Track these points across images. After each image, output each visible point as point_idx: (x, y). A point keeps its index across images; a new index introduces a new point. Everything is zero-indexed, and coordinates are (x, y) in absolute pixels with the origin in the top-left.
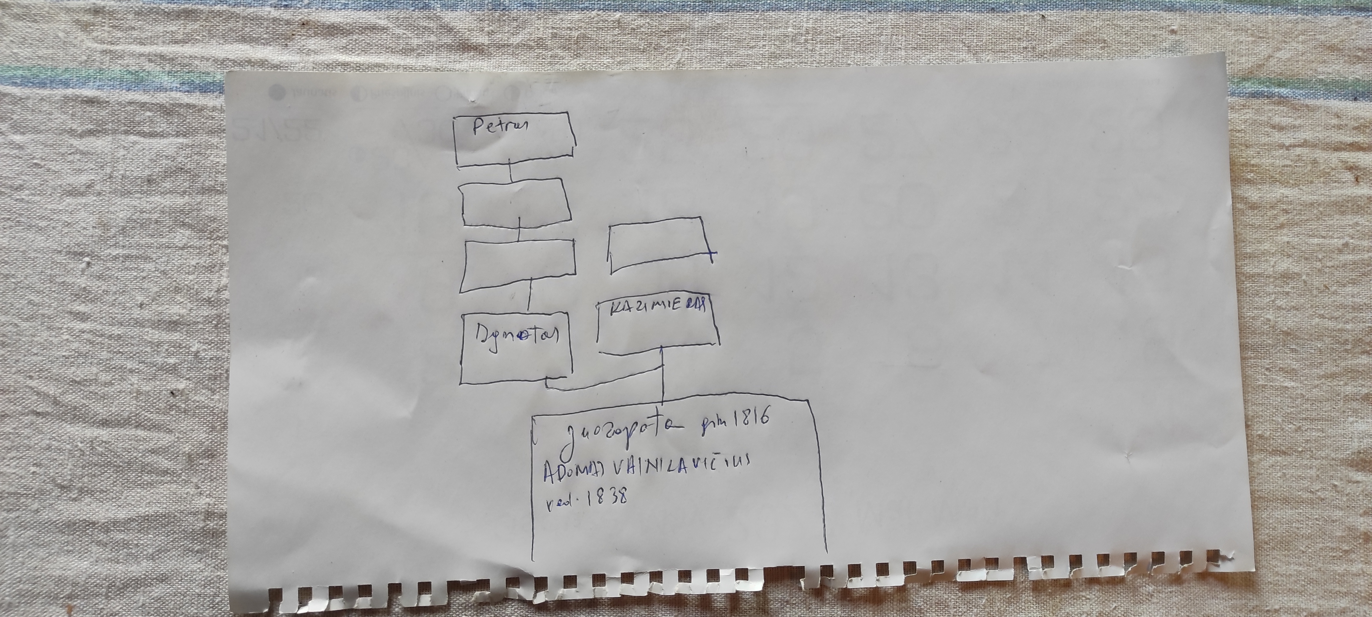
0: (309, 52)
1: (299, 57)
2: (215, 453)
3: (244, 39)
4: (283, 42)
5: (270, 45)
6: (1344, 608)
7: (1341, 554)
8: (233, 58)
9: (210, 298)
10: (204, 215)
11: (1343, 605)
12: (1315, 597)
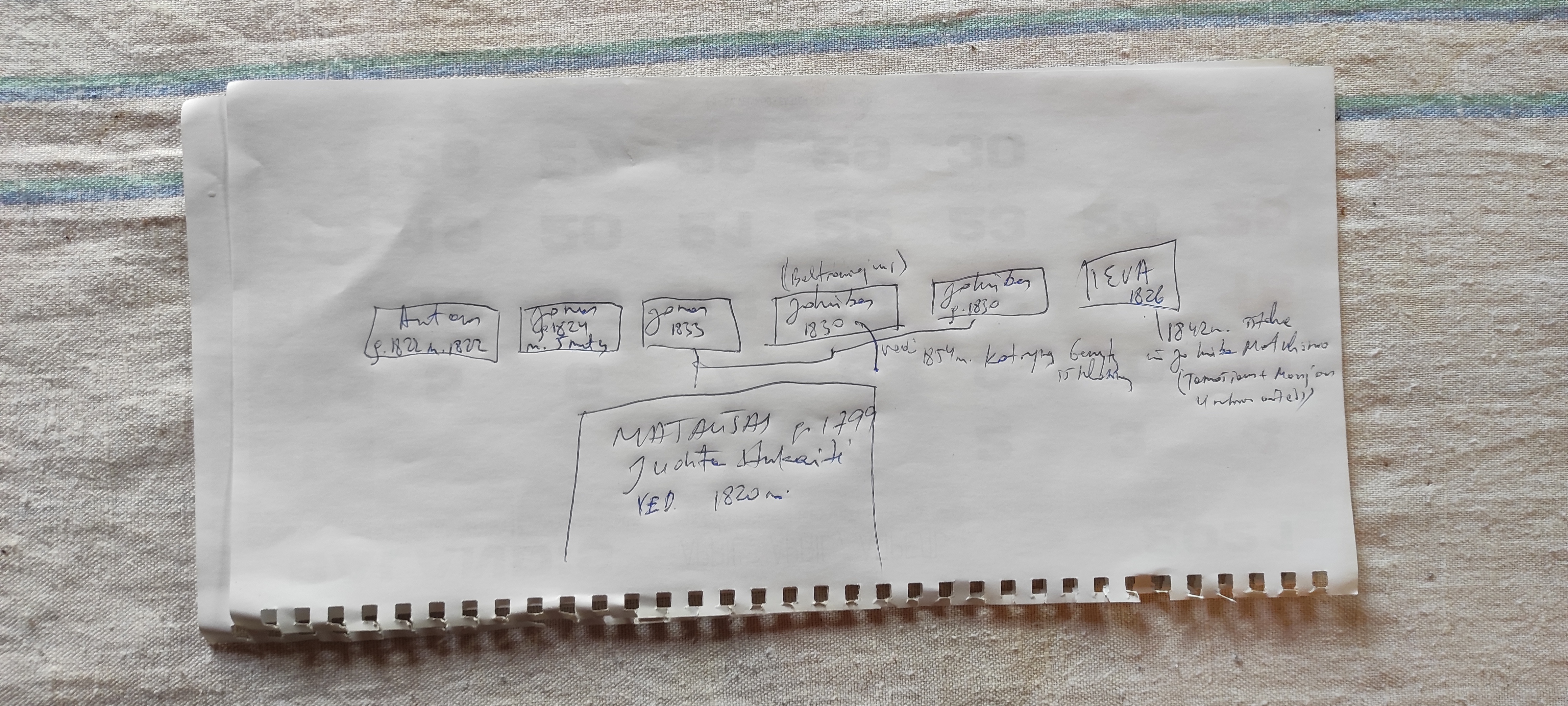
0: (127, 149)
1: (115, 156)
2: (59, 614)
3: (50, 139)
4: (95, 139)
5: (81, 144)
6: (1339, 698)
7: (1335, 638)
8: (38, 162)
9: (37, 441)
10: (21, 346)
11: (1338, 695)
12: (1307, 688)
